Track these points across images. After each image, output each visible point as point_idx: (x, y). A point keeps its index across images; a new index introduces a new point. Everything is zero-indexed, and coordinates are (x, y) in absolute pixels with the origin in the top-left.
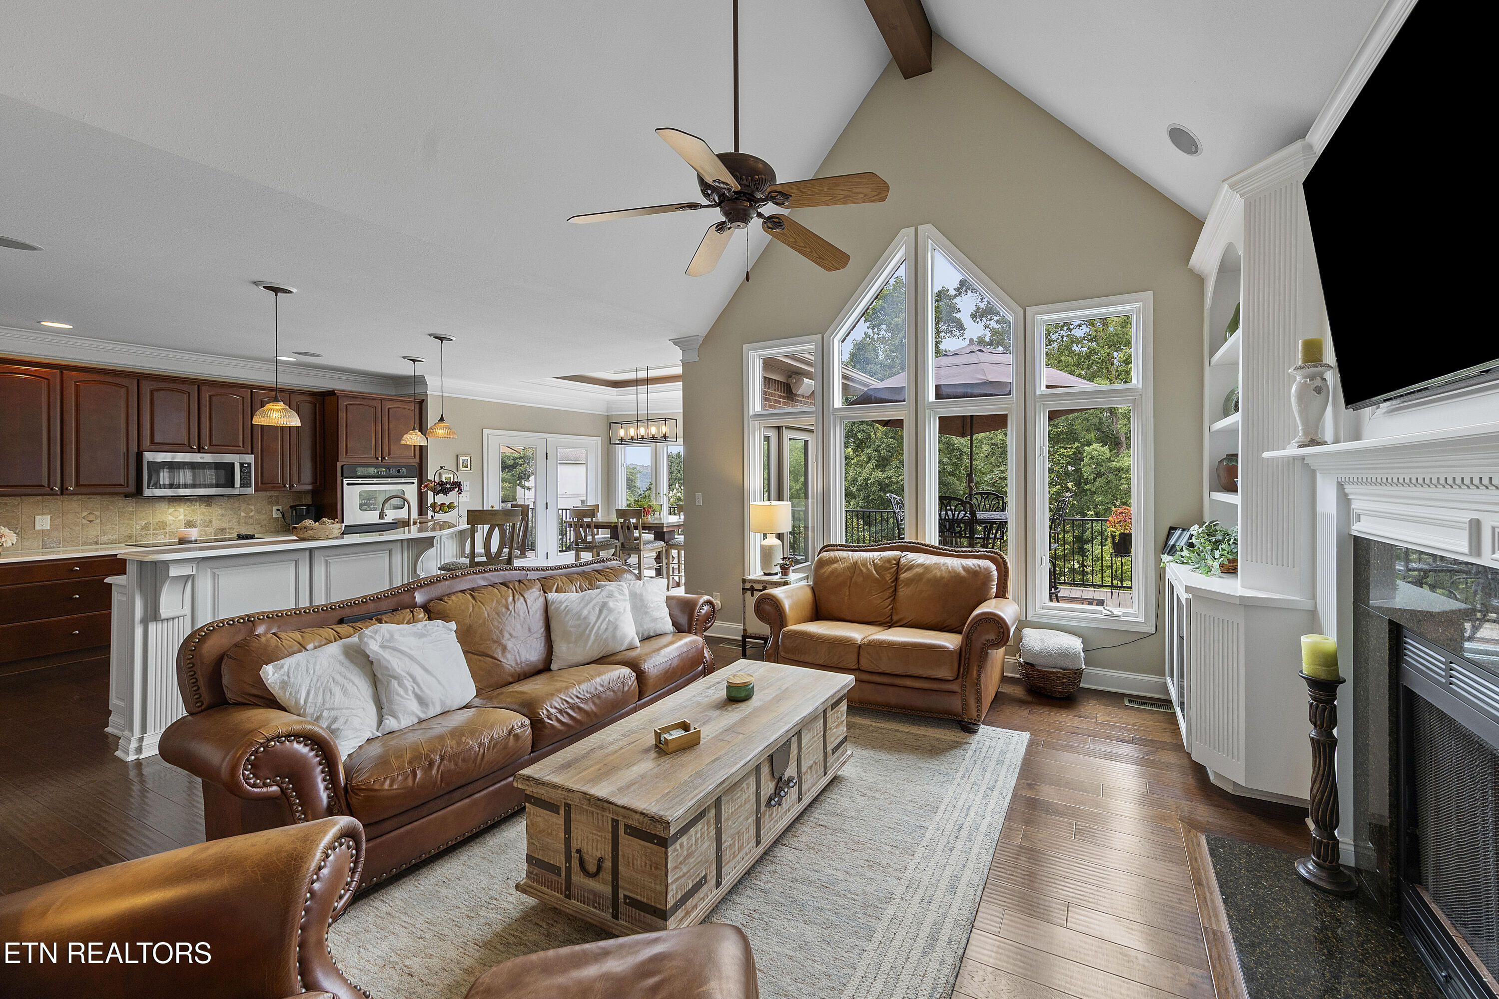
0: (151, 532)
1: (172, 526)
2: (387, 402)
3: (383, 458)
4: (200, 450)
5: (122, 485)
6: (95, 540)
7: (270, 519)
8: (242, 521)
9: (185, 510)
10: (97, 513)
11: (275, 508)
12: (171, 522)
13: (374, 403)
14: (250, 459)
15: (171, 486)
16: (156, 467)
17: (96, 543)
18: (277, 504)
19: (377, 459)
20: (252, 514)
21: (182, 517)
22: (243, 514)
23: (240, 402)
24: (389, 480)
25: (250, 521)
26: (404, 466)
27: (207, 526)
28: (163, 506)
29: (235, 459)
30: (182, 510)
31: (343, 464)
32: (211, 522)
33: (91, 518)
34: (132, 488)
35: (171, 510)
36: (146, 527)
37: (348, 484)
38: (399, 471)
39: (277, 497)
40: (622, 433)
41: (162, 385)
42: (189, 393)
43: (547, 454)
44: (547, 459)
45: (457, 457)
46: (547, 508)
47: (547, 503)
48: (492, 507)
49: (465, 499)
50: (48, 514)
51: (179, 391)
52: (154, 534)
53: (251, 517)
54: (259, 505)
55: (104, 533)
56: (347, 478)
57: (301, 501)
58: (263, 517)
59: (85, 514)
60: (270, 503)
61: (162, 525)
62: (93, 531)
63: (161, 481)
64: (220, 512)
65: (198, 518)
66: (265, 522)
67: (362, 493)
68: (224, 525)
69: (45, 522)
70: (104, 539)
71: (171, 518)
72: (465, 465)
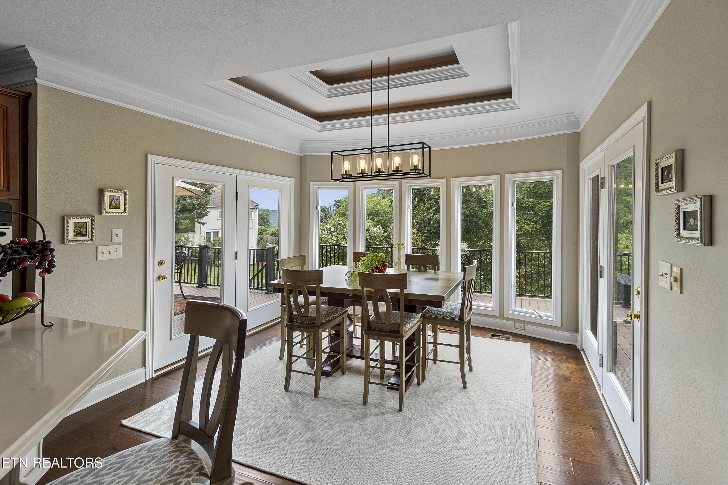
40: (346, 166)
43: (237, 193)
44: (237, 199)
45: (100, 193)
46: (236, 258)
47: (236, 253)
48: (161, 263)
49: (113, 256)
72: (113, 204)
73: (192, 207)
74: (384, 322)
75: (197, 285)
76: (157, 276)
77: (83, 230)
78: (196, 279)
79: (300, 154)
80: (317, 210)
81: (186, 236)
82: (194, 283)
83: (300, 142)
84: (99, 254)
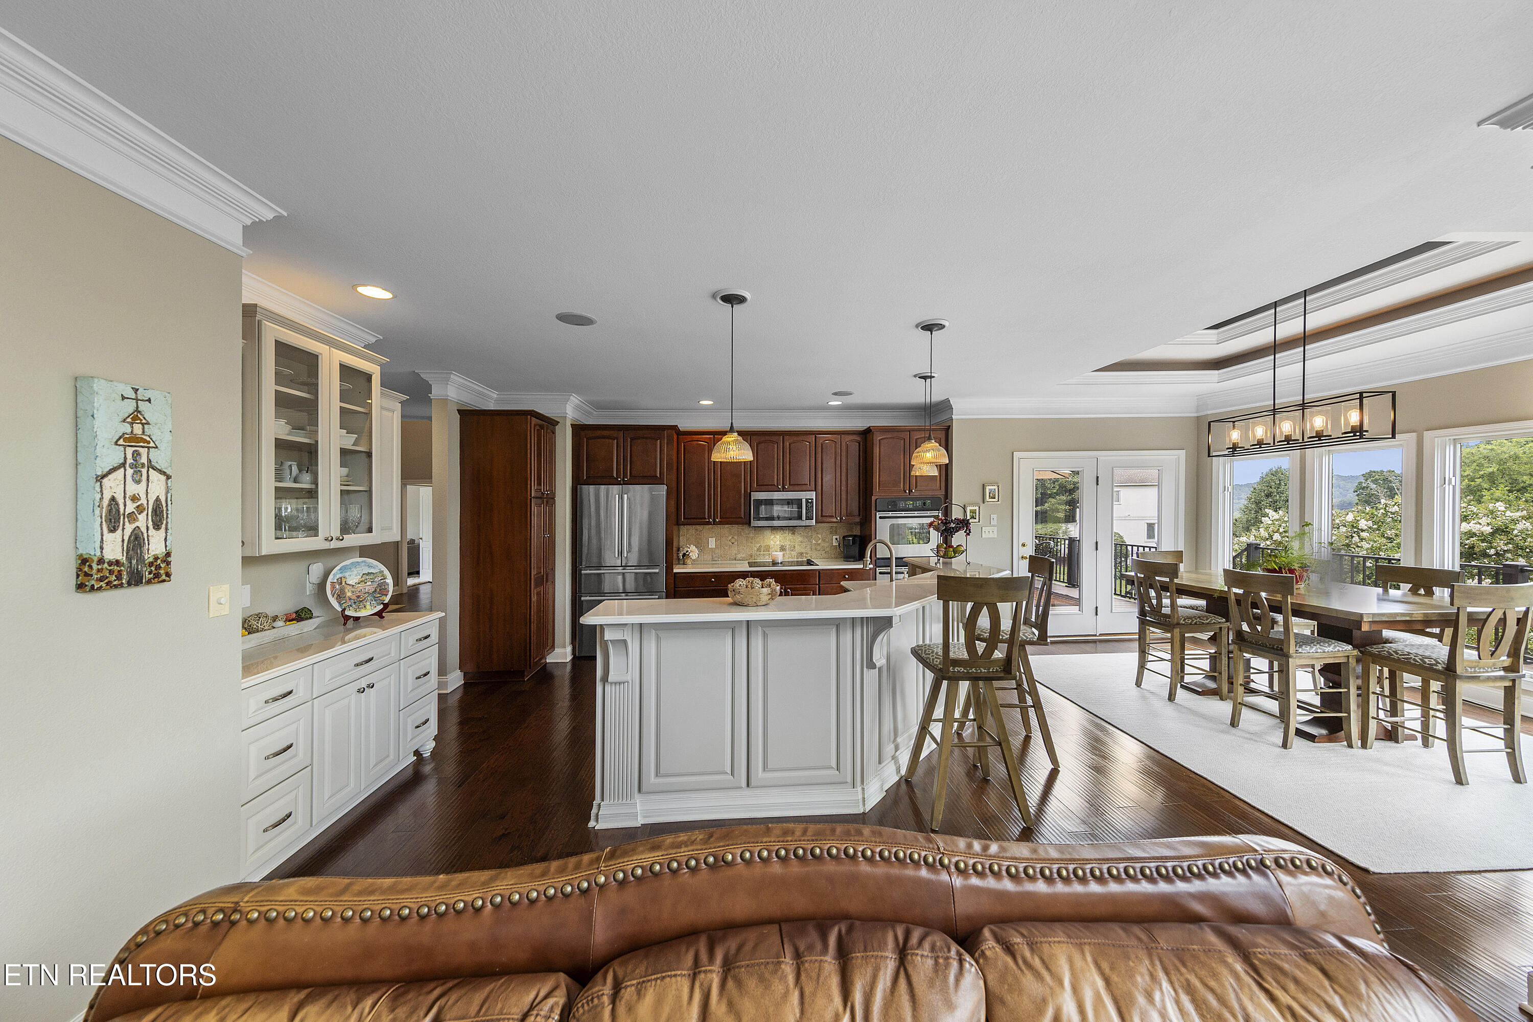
0: (762, 553)
2: (915, 433)
3: (910, 491)
4: (784, 490)
5: (742, 517)
6: (735, 557)
7: (831, 547)
8: (813, 547)
10: (736, 537)
11: (834, 537)
13: (902, 435)
14: (813, 495)
15: (767, 519)
16: (759, 502)
17: (735, 560)
18: (836, 534)
19: (906, 492)
20: (819, 542)
21: (778, 543)
22: (814, 542)
23: (808, 446)
24: (916, 513)
25: (819, 548)
26: (928, 499)
27: (792, 551)
28: (768, 533)
29: (804, 496)
30: (778, 537)
31: (877, 497)
32: (794, 547)
33: (733, 540)
34: (747, 519)
35: (772, 537)
36: (759, 550)
37: (880, 518)
38: (924, 504)
39: (836, 527)
40: (1235, 436)
41: (763, 439)
42: (779, 443)
43: (1097, 477)
44: (1097, 484)
45: (984, 487)
46: (1097, 549)
47: (1097, 543)
48: (1024, 545)
49: (991, 536)
50: (715, 536)
51: (772, 442)
52: (764, 555)
53: (819, 544)
54: (820, 536)
55: (739, 552)
56: (879, 511)
57: (852, 532)
58: (826, 545)
59: (730, 538)
60: (831, 533)
61: (768, 548)
62: (734, 550)
63: (763, 514)
64: (801, 539)
65: (787, 543)
66: (828, 549)
67: (892, 527)
68: (803, 550)
69: (712, 543)
70: (739, 556)
71: (772, 542)
72: (991, 495)
73: (1072, 486)
74: (1260, 634)
75: (1067, 585)
76: (1021, 556)
77: (974, 515)
78: (1066, 578)
79: (1196, 415)
80: (1226, 492)
81: (1064, 528)
82: (1063, 582)
83: (1196, 398)
84: (983, 533)
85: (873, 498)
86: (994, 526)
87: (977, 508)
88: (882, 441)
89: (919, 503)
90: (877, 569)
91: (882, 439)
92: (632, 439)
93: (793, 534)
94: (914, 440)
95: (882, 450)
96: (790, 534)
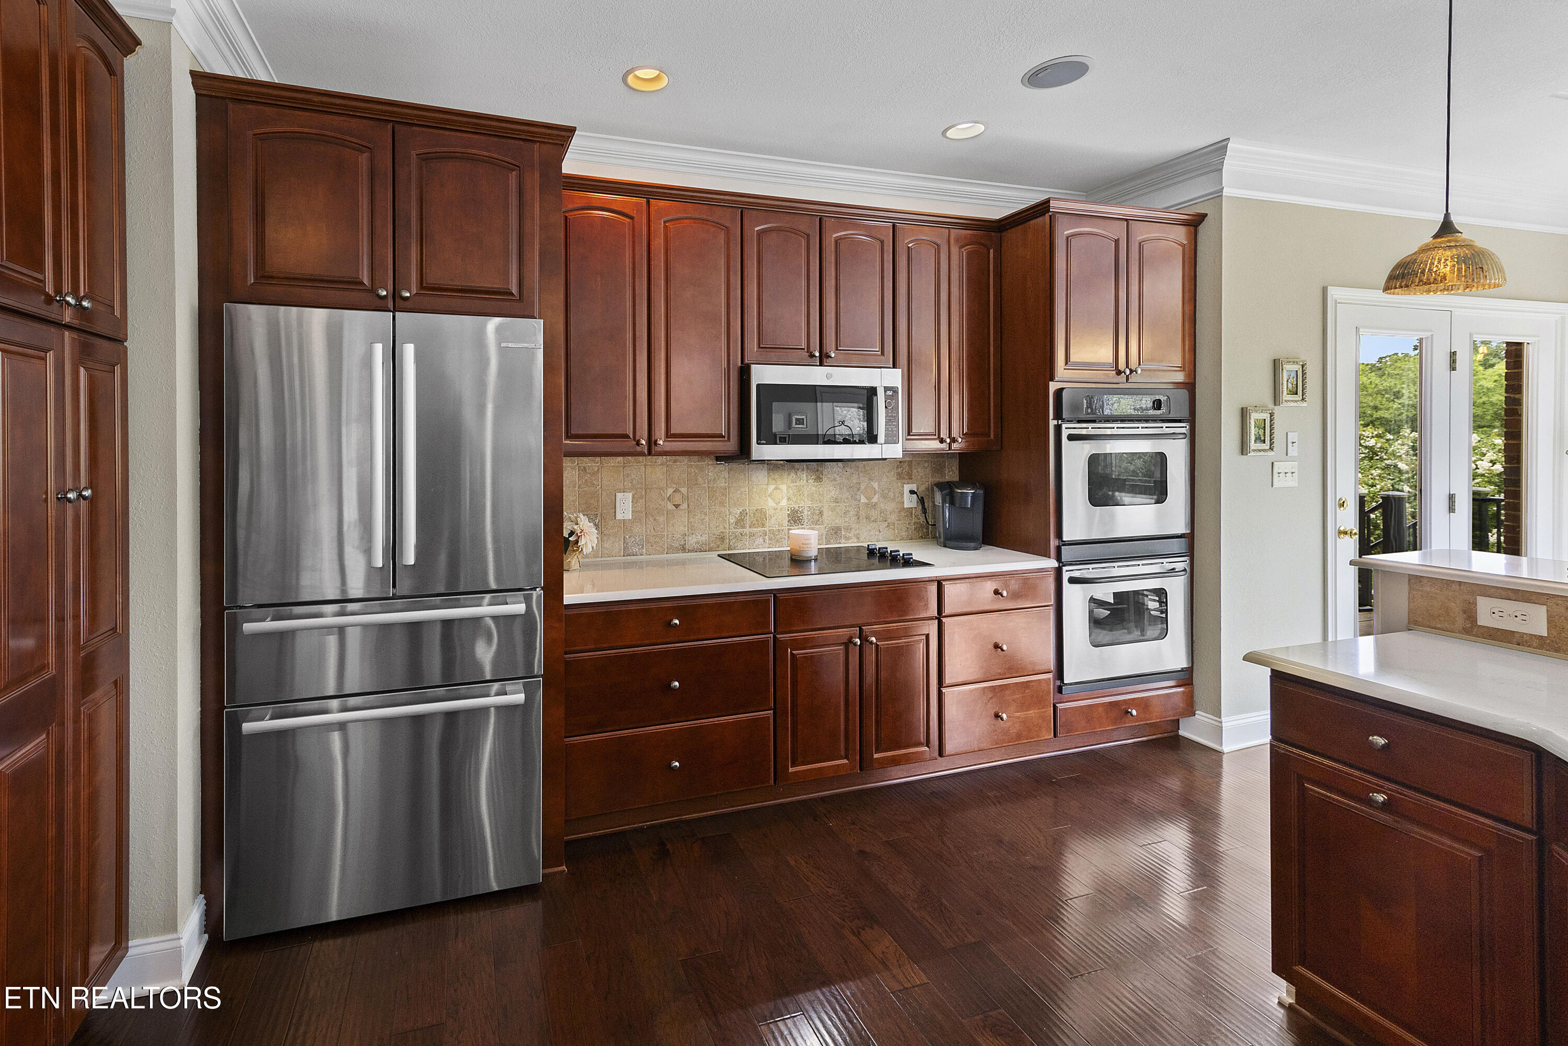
0: (747, 530)
1: (773, 520)
2: (1141, 225)
3: (1129, 371)
4: (824, 358)
5: (721, 436)
6: (682, 543)
7: (900, 511)
8: (863, 513)
9: (789, 487)
10: (684, 491)
11: (907, 488)
12: (772, 512)
13: (1113, 228)
14: (896, 377)
16: (767, 395)
17: (683, 549)
18: (910, 478)
20: (875, 500)
21: (784, 503)
23: (878, 252)
25: (874, 514)
27: (816, 523)
29: (883, 379)
30: (784, 487)
31: (1061, 385)
32: (821, 513)
33: (677, 499)
34: (732, 445)
35: (771, 487)
36: (740, 522)
37: (1067, 438)
42: (808, 236)
43: (1453, 353)
44: (1452, 369)
45: (1276, 367)
46: (1451, 509)
47: (1451, 496)
48: (1342, 505)
50: (630, 490)
51: (795, 231)
52: (752, 535)
53: (874, 506)
54: (876, 485)
55: (692, 529)
56: (1070, 421)
57: (943, 475)
58: (890, 506)
59: (670, 491)
60: (900, 476)
61: (761, 517)
62: (679, 526)
63: (778, 425)
64: (834, 493)
65: (805, 504)
66: (893, 518)
67: (1094, 460)
68: (839, 522)
69: (625, 507)
70: (692, 541)
71: (771, 503)
72: (1291, 386)
77: (1261, 432)
84: (1275, 475)
85: (1053, 387)
86: (1293, 459)
87: (1266, 416)
88: (1074, 242)
89: (1146, 402)
90: (1065, 569)
91: (1074, 235)
92: (425, 158)
93: (819, 479)
94: (1137, 245)
95: (1074, 264)
96: (811, 481)
